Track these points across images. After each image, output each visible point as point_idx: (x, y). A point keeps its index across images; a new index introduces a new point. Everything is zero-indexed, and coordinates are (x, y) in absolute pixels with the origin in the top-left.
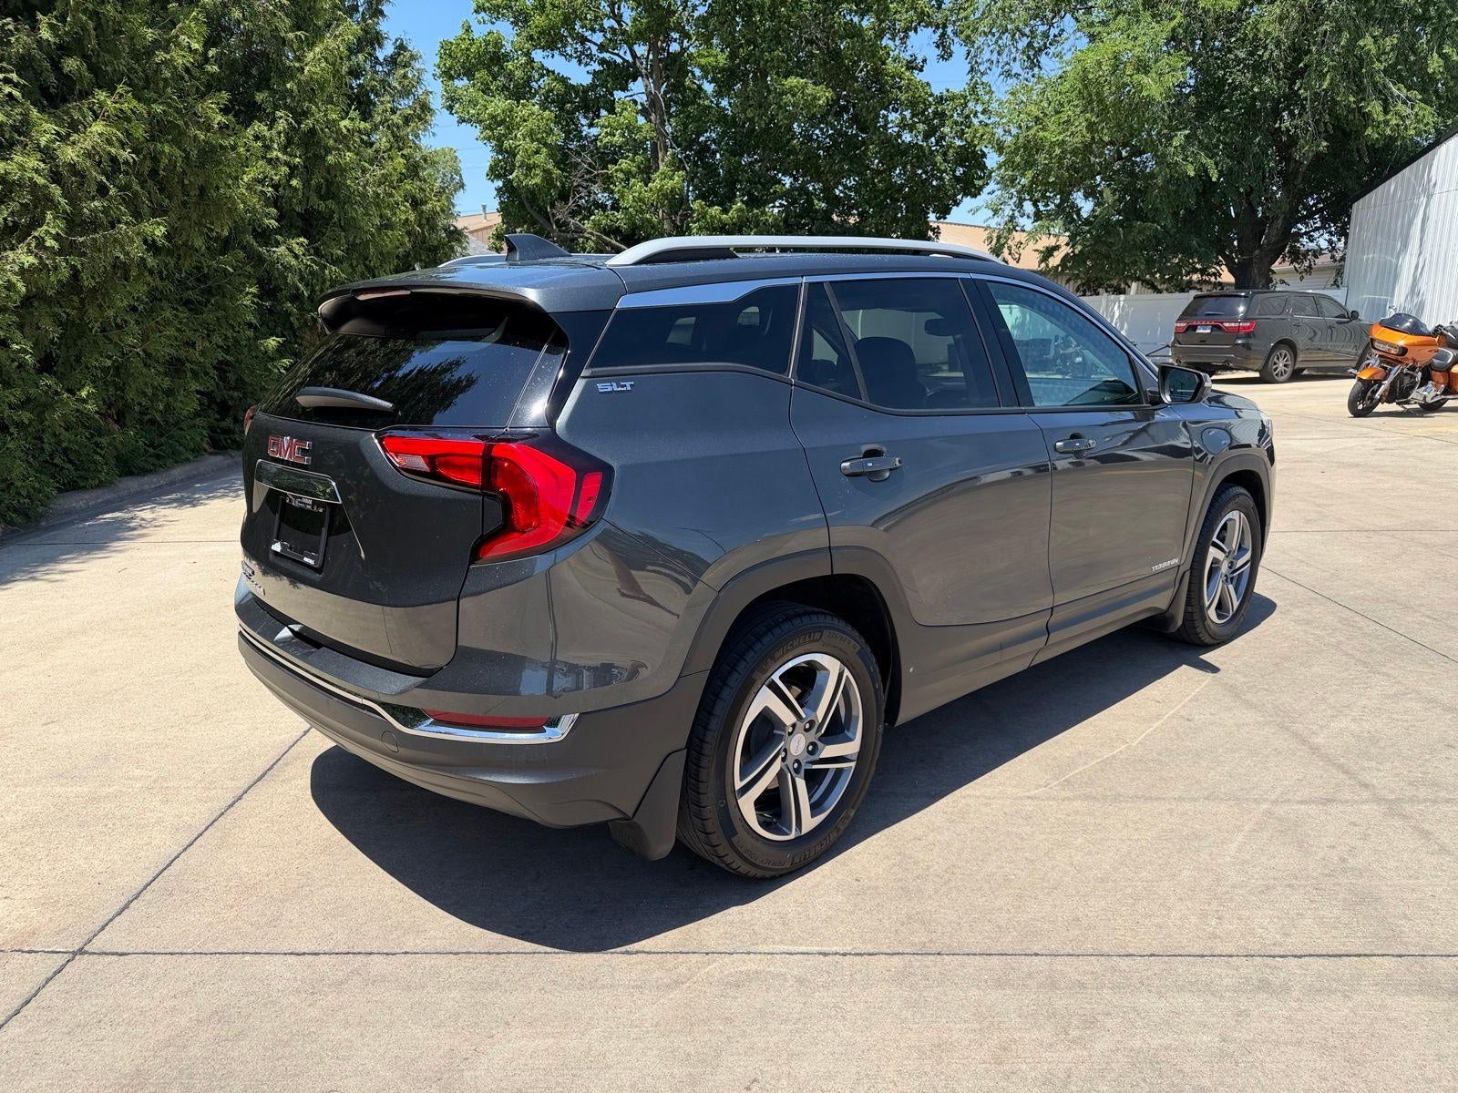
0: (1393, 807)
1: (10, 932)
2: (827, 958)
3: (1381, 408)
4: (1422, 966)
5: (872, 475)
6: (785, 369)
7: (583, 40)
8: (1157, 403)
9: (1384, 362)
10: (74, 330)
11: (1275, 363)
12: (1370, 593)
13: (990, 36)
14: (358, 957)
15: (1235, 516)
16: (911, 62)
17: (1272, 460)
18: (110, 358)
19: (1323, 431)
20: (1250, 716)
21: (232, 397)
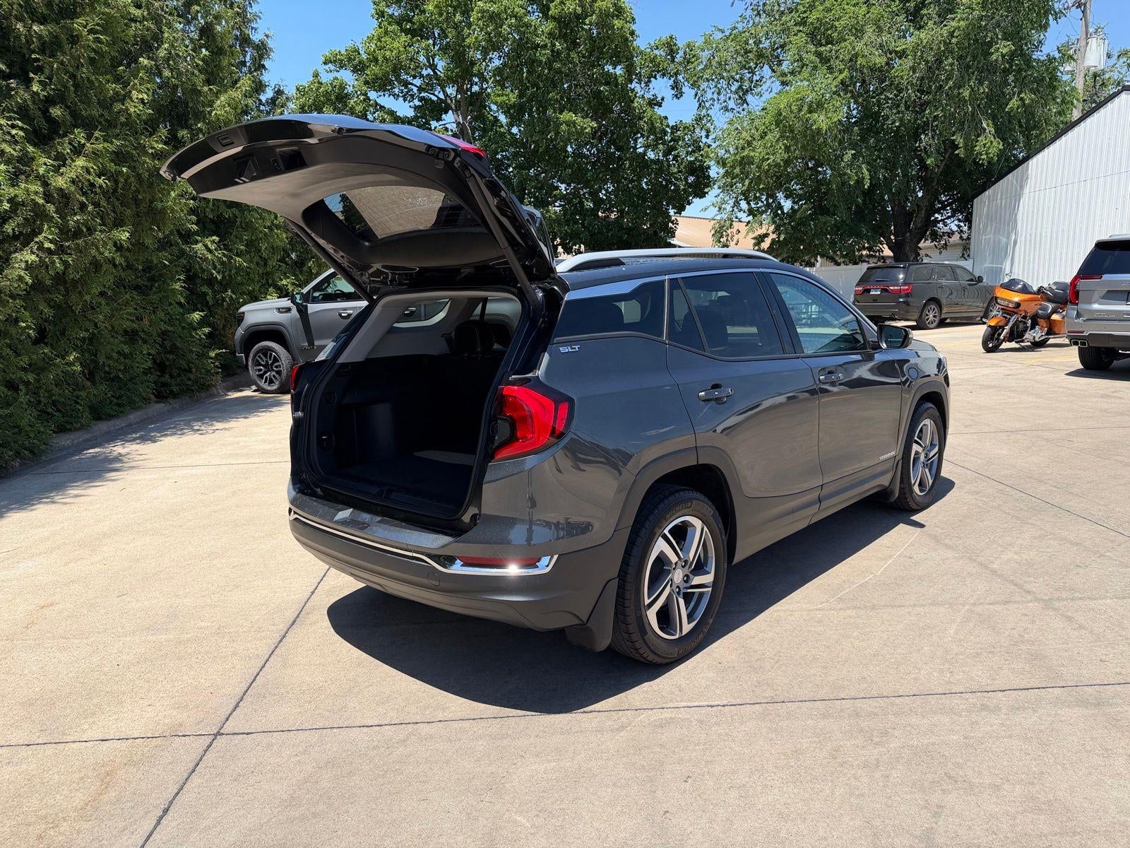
0: (1047, 604)
1: (164, 725)
2: (713, 708)
3: (1005, 345)
4: (1076, 692)
5: (718, 400)
6: (661, 334)
7: (406, 84)
8: (876, 349)
9: (1005, 313)
10: (63, 310)
11: (927, 315)
12: (1015, 473)
13: (711, 82)
14: (409, 726)
15: (927, 423)
16: (653, 100)
17: (948, 385)
18: (87, 330)
19: (966, 363)
20: (949, 554)
21: (168, 359)
